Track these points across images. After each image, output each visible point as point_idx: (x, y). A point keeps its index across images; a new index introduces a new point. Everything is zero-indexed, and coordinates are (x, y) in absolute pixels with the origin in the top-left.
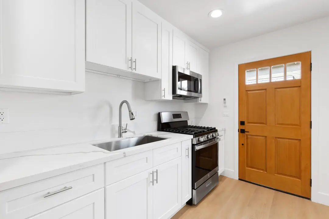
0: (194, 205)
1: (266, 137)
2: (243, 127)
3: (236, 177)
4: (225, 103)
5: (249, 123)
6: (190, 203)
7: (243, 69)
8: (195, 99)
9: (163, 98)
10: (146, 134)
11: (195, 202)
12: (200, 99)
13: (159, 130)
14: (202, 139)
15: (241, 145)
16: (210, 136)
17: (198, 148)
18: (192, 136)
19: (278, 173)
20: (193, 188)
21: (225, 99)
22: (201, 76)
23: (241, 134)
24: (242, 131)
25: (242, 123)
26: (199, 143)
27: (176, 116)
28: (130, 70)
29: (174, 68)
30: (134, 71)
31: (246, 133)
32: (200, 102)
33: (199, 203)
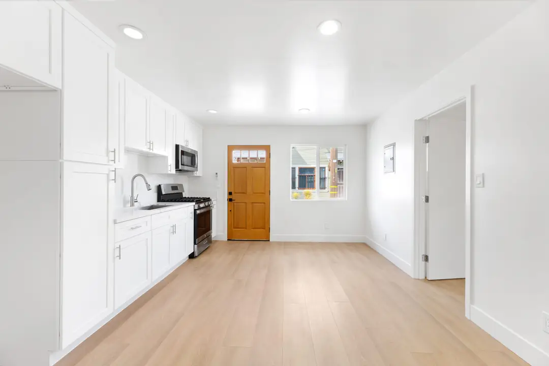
0: (196, 257)
1: (246, 203)
2: (231, 197)
3: (226, 239)
4: (217, 177)
5: (236, 193)
6: (192, 256)
7: (230, 148)
8: (191, 173)
9: (169, 172)
10: (152, 204)
11: (196, 254)
12: (195, 172)
13: (159, 200)
14: (202, 205)
15: (230, 211)
16: (206, 204)
17: (198, 212)
18: (194, 203)
19: (254, 229)
20: (195, 243)
21: (217, 174)
22: (197, 152)
23: (229, 202)
24: (230, 200)
25: (230, 193)
26: (200, 208)
27: (174, 188)
28: (148, 150)
29: (177, 147)
30: (151, 151)
31: (233, 201)
32: (195, 175)
33: (199, 255)
